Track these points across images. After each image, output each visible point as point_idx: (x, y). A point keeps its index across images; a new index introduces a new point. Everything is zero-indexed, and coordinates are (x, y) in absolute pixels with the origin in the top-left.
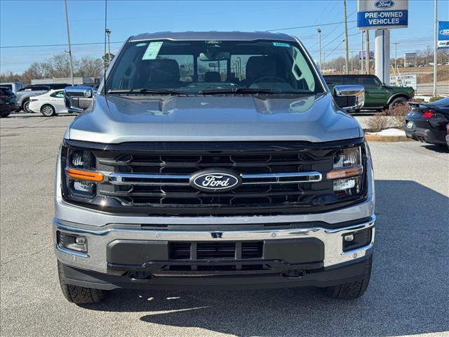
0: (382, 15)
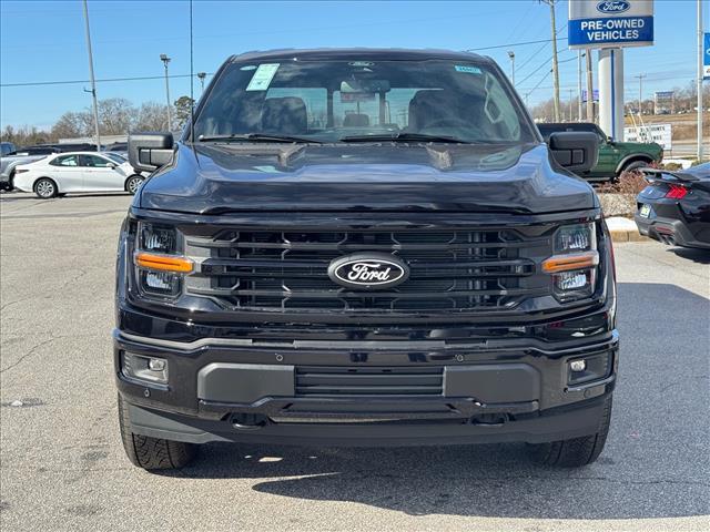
0: (610, 25)
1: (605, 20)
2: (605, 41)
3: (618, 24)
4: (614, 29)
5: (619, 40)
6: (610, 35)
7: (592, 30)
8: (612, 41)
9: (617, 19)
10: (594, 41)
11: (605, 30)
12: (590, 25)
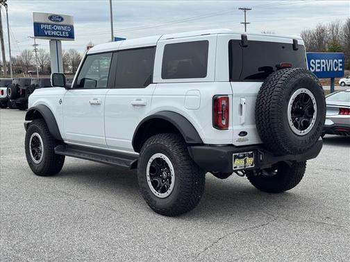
0: (55, 28)
1: (53, 25)
2: (53, 36)
3: (59, 28)
4: (57, 30)
5: (60, 36)
6: (55, 33)
7: (47, 30)
8: (57, 36)
9: (58, 25)
10: (48, 35)
11: (53, 30)
12: (46, 27)
